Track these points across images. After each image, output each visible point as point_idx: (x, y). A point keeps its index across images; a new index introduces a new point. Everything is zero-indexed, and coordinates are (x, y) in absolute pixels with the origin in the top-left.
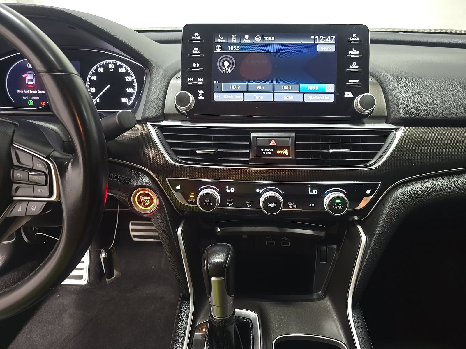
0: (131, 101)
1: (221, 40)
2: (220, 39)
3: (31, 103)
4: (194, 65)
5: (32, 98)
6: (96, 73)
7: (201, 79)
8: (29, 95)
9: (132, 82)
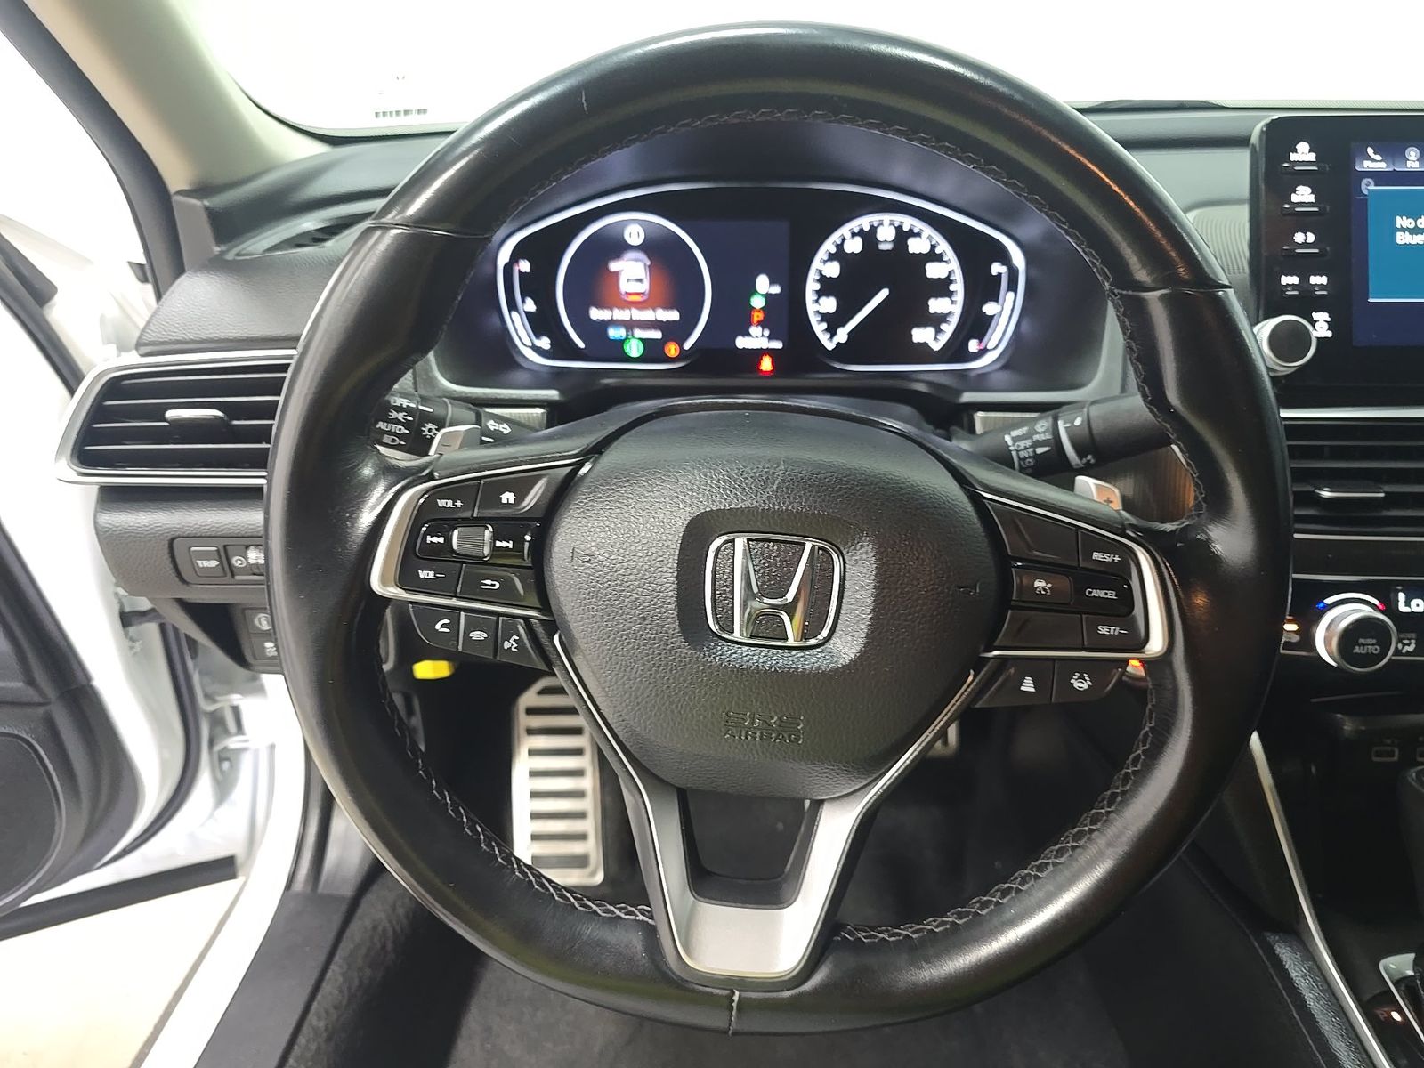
0: (944, 339)
1: (1374, 162)
2: (1373, 160)
3: (634, 349)
4: (1299, 238)
5: (639, 333)
6: (839, 255)
7: (1323, 280)
8: (630, 325)
9: (948, 281)
